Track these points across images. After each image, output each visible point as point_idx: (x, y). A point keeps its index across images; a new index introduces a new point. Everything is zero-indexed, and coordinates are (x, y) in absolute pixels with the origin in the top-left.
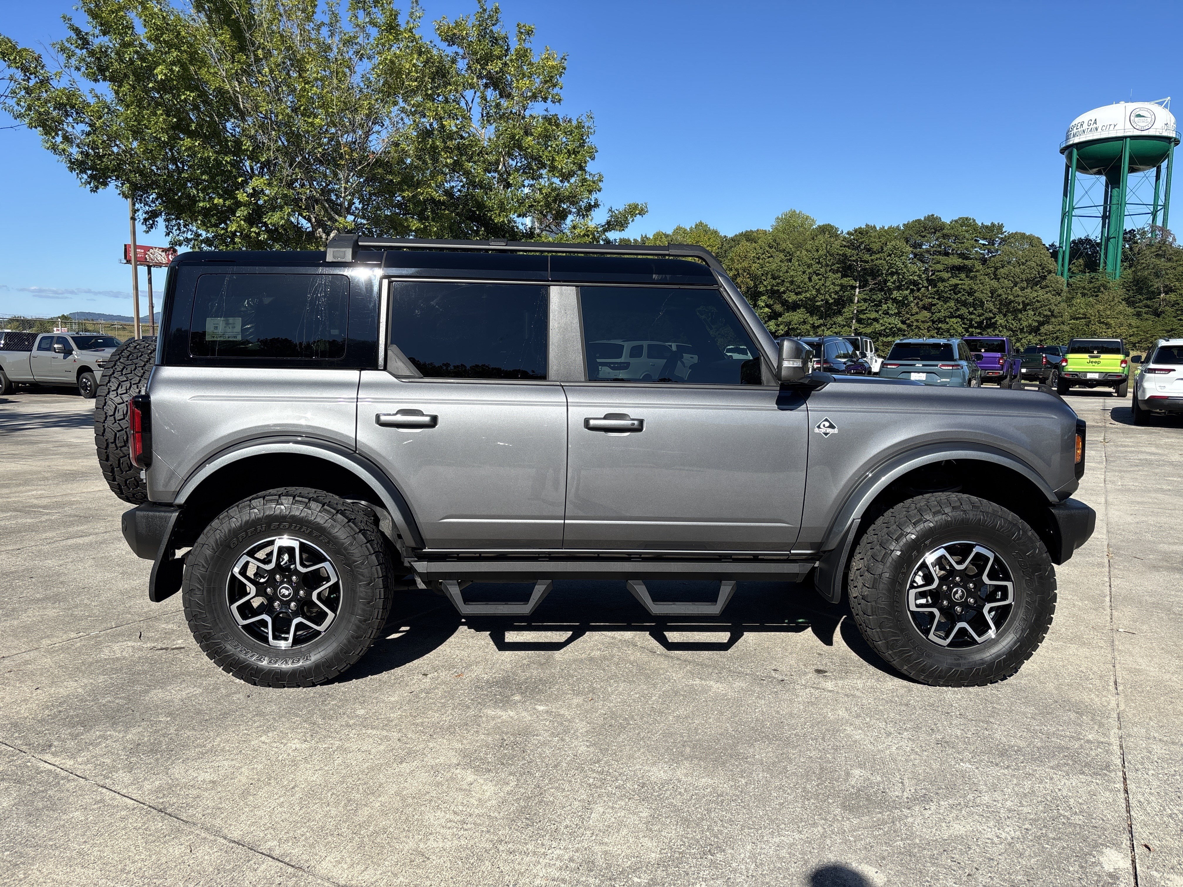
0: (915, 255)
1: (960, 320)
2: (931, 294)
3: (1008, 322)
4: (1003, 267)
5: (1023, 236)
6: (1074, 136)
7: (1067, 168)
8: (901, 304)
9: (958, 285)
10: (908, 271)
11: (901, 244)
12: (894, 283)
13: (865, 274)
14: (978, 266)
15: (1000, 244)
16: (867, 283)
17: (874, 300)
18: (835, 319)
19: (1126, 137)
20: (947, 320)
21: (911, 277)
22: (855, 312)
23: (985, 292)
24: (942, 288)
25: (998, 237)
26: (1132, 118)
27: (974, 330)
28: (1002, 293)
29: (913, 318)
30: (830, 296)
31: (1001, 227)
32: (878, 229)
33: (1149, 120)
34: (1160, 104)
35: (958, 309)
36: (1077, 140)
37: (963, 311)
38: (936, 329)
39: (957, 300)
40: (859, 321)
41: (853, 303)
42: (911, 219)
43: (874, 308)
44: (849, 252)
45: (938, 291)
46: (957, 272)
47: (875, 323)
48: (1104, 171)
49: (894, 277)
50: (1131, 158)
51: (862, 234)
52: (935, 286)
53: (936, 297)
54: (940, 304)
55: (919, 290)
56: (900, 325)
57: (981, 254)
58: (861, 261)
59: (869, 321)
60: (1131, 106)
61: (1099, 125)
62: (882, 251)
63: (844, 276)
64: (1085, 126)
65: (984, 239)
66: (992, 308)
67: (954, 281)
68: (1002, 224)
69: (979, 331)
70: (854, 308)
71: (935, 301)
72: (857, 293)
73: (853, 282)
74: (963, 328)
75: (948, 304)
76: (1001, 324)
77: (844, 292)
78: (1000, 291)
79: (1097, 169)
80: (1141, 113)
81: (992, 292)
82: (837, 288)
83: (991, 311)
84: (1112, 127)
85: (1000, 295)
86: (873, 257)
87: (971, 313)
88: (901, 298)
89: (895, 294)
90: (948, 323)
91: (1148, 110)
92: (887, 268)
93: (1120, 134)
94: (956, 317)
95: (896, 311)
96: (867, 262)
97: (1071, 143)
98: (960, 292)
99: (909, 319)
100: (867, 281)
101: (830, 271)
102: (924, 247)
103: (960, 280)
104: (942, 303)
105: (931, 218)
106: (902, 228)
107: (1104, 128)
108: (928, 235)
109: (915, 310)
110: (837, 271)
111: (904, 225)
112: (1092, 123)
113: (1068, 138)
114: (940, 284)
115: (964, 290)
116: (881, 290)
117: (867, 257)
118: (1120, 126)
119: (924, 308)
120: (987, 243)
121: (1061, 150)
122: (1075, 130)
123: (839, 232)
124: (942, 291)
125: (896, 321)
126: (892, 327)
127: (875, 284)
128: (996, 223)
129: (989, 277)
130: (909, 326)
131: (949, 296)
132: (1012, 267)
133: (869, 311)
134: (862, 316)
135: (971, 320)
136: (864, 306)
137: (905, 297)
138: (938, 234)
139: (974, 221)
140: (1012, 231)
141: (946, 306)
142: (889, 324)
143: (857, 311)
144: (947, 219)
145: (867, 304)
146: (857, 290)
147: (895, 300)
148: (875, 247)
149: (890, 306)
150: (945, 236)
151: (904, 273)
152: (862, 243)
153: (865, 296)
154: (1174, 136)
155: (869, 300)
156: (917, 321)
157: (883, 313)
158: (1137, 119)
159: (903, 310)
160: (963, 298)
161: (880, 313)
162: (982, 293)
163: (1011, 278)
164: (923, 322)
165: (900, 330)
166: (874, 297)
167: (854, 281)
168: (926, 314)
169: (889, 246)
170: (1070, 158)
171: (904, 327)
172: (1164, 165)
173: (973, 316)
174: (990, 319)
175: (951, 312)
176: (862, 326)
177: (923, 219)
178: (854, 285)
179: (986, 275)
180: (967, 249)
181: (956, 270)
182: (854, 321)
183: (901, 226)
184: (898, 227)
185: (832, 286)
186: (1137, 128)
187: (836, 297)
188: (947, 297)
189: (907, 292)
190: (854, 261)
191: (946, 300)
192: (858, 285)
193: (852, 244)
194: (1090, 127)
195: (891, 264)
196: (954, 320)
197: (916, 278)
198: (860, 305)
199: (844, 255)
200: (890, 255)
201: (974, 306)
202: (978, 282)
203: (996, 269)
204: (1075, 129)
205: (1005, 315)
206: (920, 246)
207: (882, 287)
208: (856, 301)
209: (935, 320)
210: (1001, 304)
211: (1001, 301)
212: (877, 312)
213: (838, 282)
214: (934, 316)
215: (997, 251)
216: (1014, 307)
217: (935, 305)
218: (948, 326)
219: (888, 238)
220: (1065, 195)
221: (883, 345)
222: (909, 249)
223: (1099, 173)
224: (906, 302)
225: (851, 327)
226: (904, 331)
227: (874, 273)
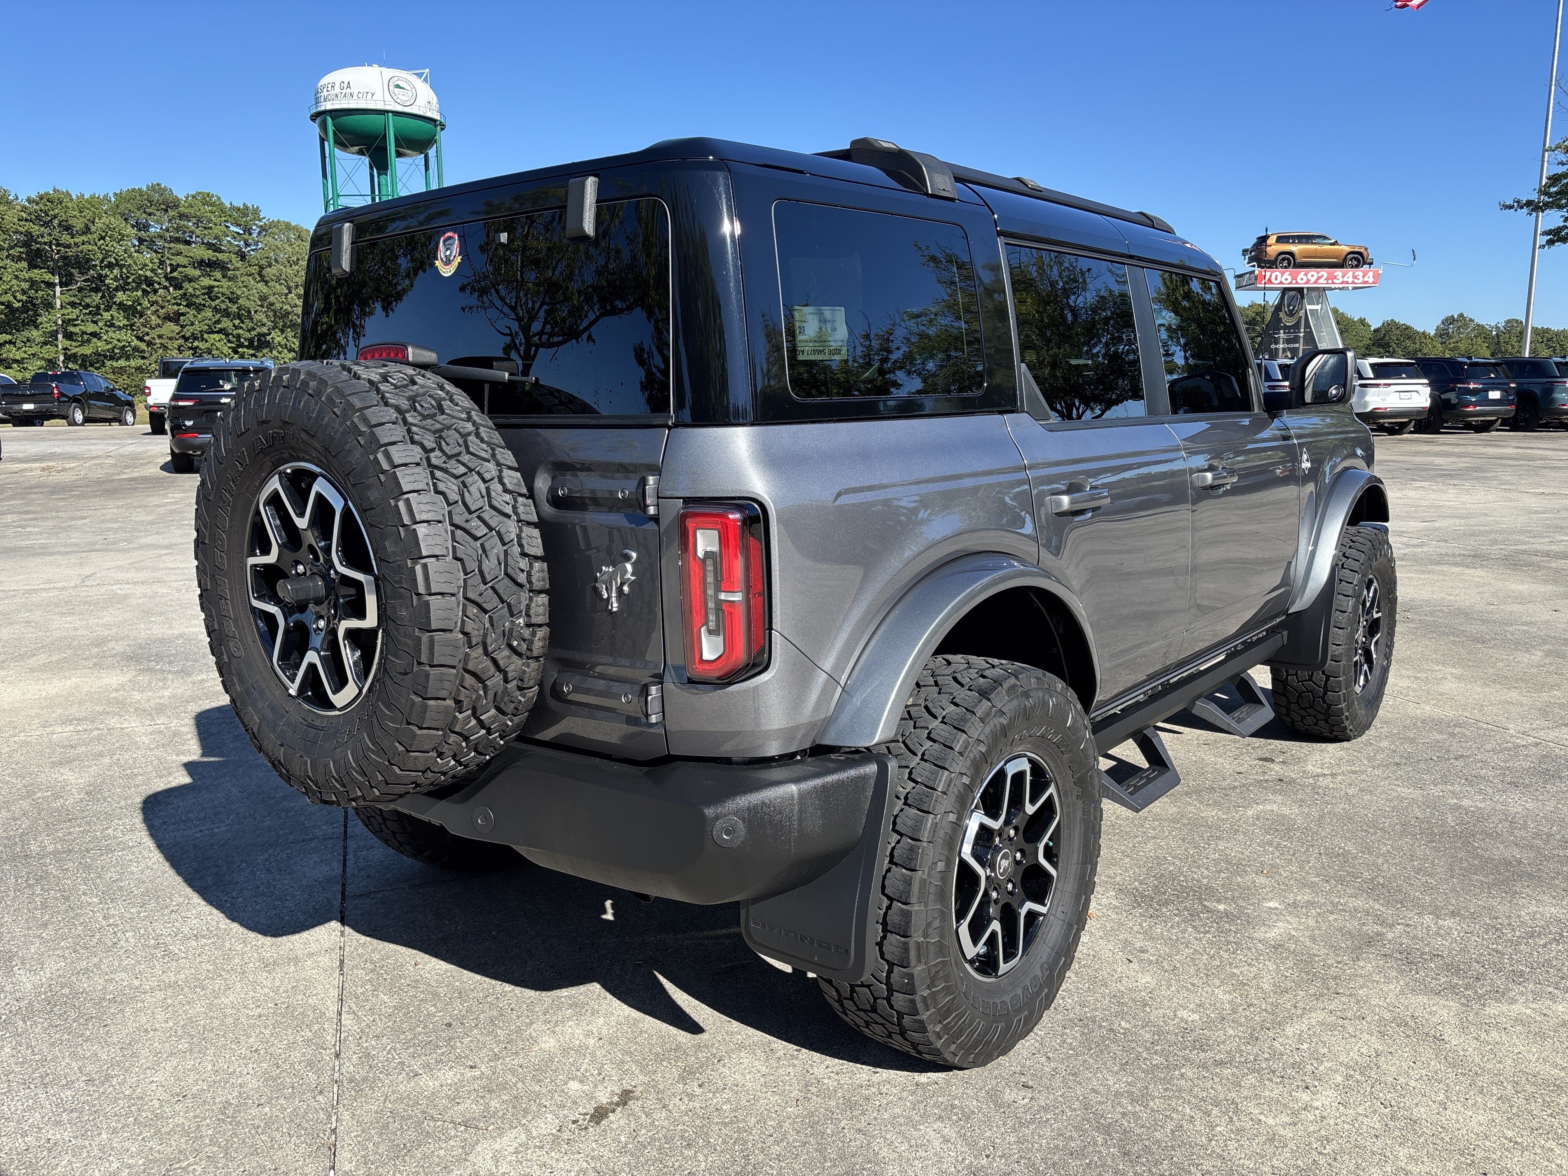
0: (141, 241)
1: (223, 337)
2: (175, 298)
3: (287, 340)
4: (270, 266)
5: (288, 226)
6: (325, 100)
7: (322, 141)
8: (130, 311)
9: (214, 287)
10: (135, 263)
11: (117, 222)
12: (116, 279)
13: (66, 265)
14: (237, 262)
15: (259, 233)
16: (71, 280)
17: (87, 306)
18: (26, 333)
19: (388, 112)
20: (206, 336)
21: (141, 272)
22: (60, 322)
23: (252, 298)
24: (191, 290)
25: (256, 225)
26: (391, 88)
27: (245, 350)
28: (275, 301)
29: (154, 334)
30: (15, 297)
31: (256, 211)
32: (74, 197)
33: (410, 94)
34: (420, 75)
35: (218, 322)
36: (329, 106)
37: (226, 323)
38: (191, 348)
39: (215, 308)
40: (69, 336)
41: (52, 307)
42: (125, 187)
43: (89, 318)
44: (36, 229)
45: (185, 294)
46: (208, 269)
47: (95, 340)
48: (368, 150)
49: (115, 271)
50: (396, 138)
51: (52, 202)
52: (181, 288)
53: (184, 303)
54: (191, 313)
55: (155, 291)
56: (135, 342)
57: (237, 245)
58: (58, 245)
59: (86, 337)
60: (388, 73)
61: (354, 90)
62: (87, 230)
63: (32, 266)
64: (337, 89)
65: (238, 225)
66: (265, 320)
67: (206, 282)
68: (258, 208)
69: (253, 352)
70: (58, 316)
71: (183, 309)
72: (58, 294)
73: (48, 277)
74: (229, 348)
75: (203, 314)
76: (279, 343)
77: (37, 292)
78: (272, 299)
79: (358, 148)
80: (402, 84)
81: (263, 298)
82: (25, 285)
83: (264, 325)
84: (370, 95)
85: (272, 304)
86: (76, 240)
87: (236, 327)
88: (131, 303)
89: (120, 296)
90: (207, 341)
91: (407, 81)
92: (101, 256)
93: (380, 106)
94: (218, 332)
95: (125, 322)
96: (68, 246)
97: (323, 108)
98: (218, 298)
99: (148, 334)
100: (72, 275)
101: (7, 257)
102: (152, 230)
103: (215, 280)
104: (194, 312)
105: (156, 188)
106: (113, 199)
107: (360, 95)
108: (158, 213)
109: (155, 321)
110: (20, 259)
111: (115, 194)
112: (345, 86)
113: (317, 102)
114: (186, 285)
115: (223, 294)
116: (96, 290)
117: (66, 238)
118: (378, 96)
119: (167, 318)
120: (242, 232)
121: (312, 116)
122: (325, 93)
123: (11, 198)
124: (191, 295)
125: (126, 336)
126: (124, 346)
127: (84, 281)
128: (250, 205)
129: (254, 279)
130: (149, 344)
131: (203, 302)
132: (282, 267)
133: (82, 321)
134: (71, 329)
135: (238, 337)
136: (73, 313)
137: (137, 301)
138: (171, 213)
139: (219, 198)
140: (274, 218)
141: (200, 316)
142: (119, 340)
143: (63, 321)
144: (181, 192)
145: (77, 311)
146: (58, 289)
147: (121, 306)
148: (78, 224)
149: (115, 314)
150: (182, 216)
151: (129, 265)
152: (55, 217)
153: (72, 299)
154: (439, 118)
155: (80, 304)
156: (160, 337)
157: (106, 325)
158: (397, 90)
159: (138, 321)
160: (223, 306)
161: (100, 324)
162: (248, 299)
163: (282, 281)
164: (171, 339)
165: (136, 349)
166: (88, 300)
167: (51, 276)
168: (171, 328)
169: (99, 223)
170: (324, 127)
171: (143, 346)
172: (432, 152)
173: (240, 331)
174: (264, 335)
175: (208, 326)
176: (74, 344)
177: (145, 189)
178: (51, 281)
179: (250, 275)
180: (216, 238)
181: (203, 264)
182: (60, 336)
183: (111, 195)
184: (106, 196)
185: (14, 282)
186: (398, 101)
187: (24, 298)
188: (200, 304)
189: (140, 293)
190: (45, 243)
191: (199, 308)
192: (57, 281)
193: (38, 218)
194: (344, 91)
195: (107, 251)
196: (217, 336)
197: (149, 274)
198: (66, 311)
199: (28, 234)
200: (103, 238)
201: (239, 317)
202: (240, 284)
203: (261, 268)
204: (325, 90)
205: (282, 331)
206: (146, 227)
207: (97, 285)
208: (58, 305)
209: (187, 335)
210: (275, 315)
211: (275, 311)
212: (95, 322)
213: (25, 275)
214: (185, 330)
215: (256, 244)
216: (291, 321)
217: (183, 314)
218: (207, 345)
219: (94, 213)
220: (325, 176)
221: (114, 373)
222: (130, 231)
223: (361, 153)
224: (139, 308)
225: (57, 346)
226: (143, 351)
227: (83, 264)
